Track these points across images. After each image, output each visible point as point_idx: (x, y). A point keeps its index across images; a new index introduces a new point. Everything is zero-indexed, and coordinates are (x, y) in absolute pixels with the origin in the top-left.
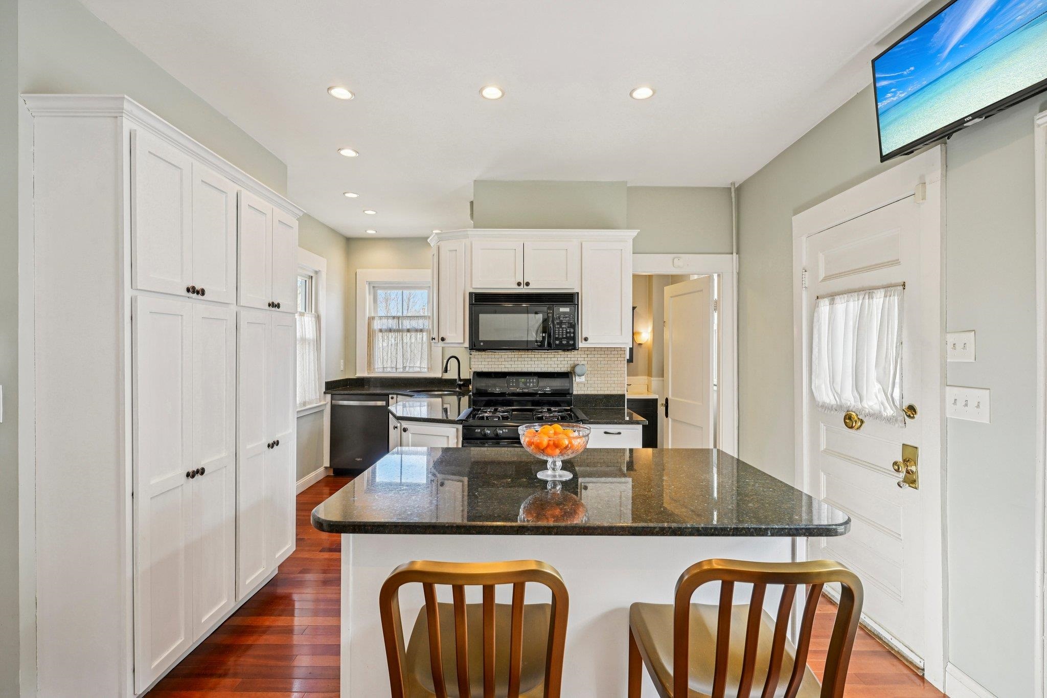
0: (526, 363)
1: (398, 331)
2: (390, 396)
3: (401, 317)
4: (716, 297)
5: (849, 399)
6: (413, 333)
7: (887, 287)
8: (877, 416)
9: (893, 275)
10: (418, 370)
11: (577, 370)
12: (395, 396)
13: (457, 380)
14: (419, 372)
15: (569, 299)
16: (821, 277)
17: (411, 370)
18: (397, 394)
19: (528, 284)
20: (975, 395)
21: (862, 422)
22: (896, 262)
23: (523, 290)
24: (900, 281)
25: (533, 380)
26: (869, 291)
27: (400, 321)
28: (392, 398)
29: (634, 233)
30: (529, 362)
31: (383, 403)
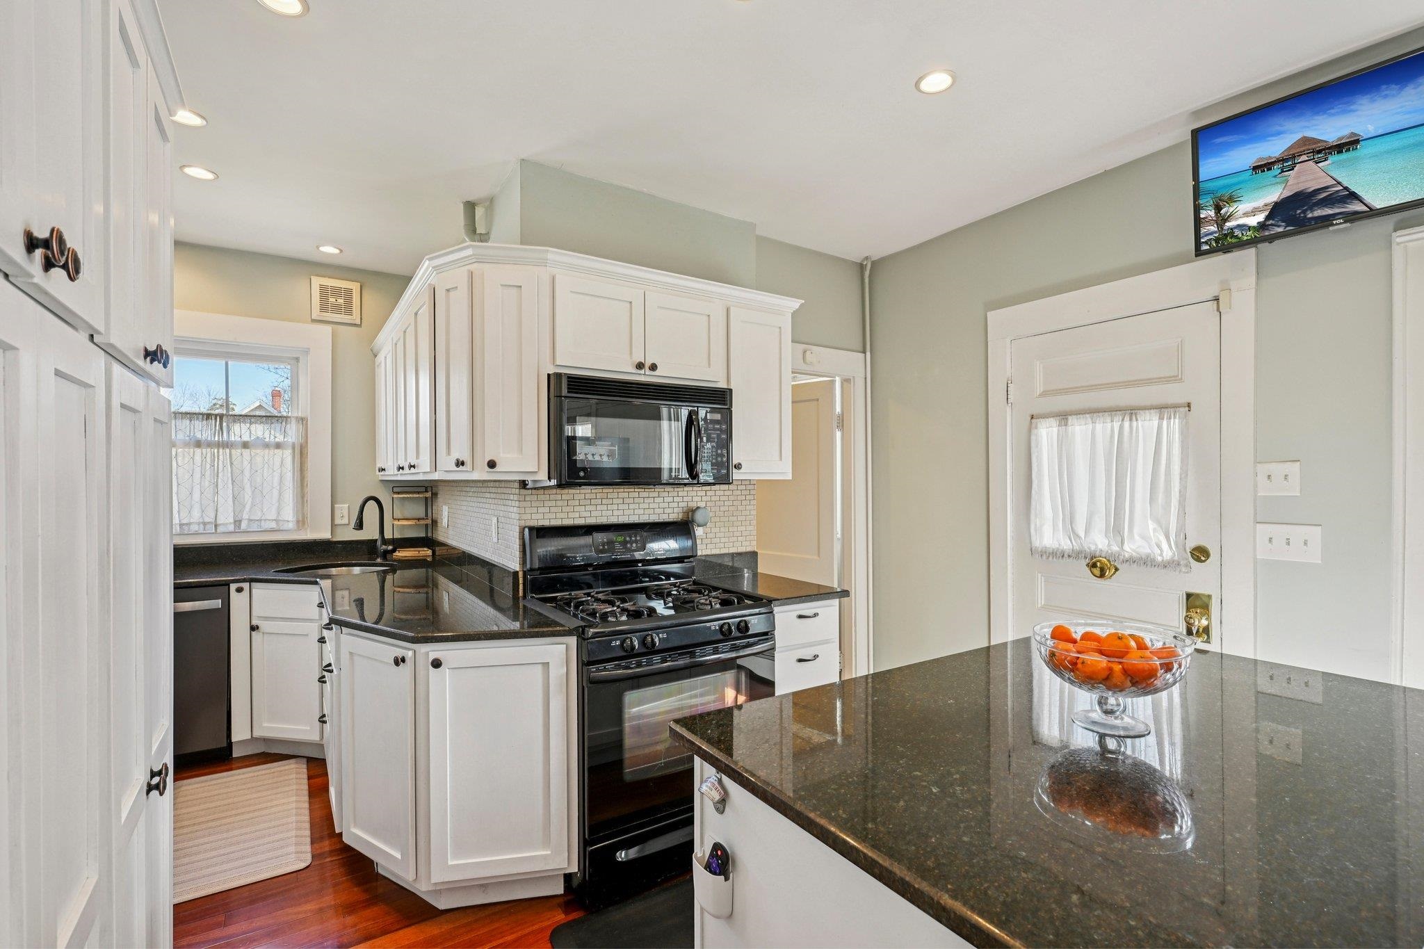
0: (615, 507)
1: (219, 445)
2: (233, 587)
3: (226, 415)
4: (838, 409)
5: (1099, 542)
6: (258, 451)
7: (1161, 408)
8: (1146, 562)
9: (1174, 394)
10: (273, 525)
11: (699, 517)
12: (246, 586)
13: (379, 543)
14: (272, 531)
15: (720, 398)
16: (1039, 389)
17: (255, 527)
18: (251, 581)
19: (653, 367)
20: (1298, 533)
21: (1117, 569)
22: (1175, 379)
23: (645, 377)
24: (1184, 400)
25: (636, 536)
26: (1132, 411)
27: (224, 424)
28: (239, 590)
29: (795, 304)
30: (621, 507)
31: (217, 603)
